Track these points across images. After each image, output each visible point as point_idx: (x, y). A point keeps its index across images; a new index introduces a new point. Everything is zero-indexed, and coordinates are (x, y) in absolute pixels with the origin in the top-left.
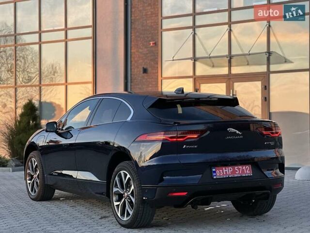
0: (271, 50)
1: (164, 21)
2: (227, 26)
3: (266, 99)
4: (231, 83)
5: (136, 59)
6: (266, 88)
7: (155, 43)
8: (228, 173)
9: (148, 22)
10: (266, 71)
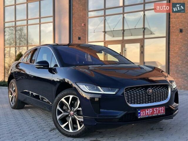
0: (145, 27)
1: (89, 13)
2: (122, 15)
3: (142, 53)
4: (124, 44)
5: (75, 33)
6: (142, 47)
7: (85, 25)
9: (81, 13)
10: (142, 38)
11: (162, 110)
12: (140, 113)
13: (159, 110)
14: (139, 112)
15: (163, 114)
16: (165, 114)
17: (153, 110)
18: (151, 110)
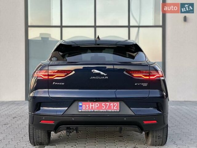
8: (94, 108)
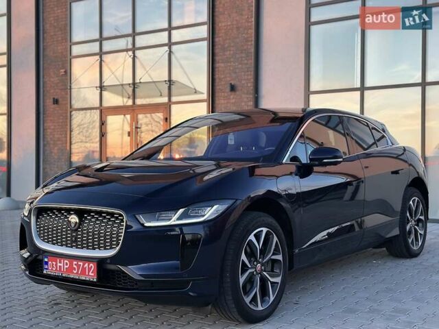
11: (90, 269)
12: (47, 263)
13: (84, 269)
14: (46, 260)
15: (92, 280)
16: (95, 280)
17: (71, 264)
18: (67, 264)
